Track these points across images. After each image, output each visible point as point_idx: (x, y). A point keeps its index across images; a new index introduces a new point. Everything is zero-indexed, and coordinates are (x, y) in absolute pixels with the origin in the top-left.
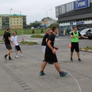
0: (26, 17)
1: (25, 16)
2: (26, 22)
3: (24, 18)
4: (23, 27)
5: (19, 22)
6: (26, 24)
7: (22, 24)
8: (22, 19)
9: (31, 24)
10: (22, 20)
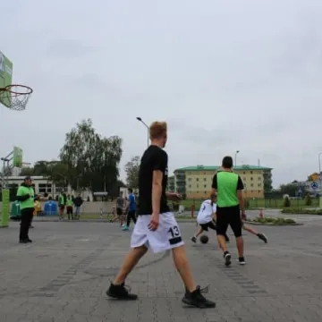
0: (272, 171)
1: (269, 170)
2: (270, 182)
3: (267, 173)
4: (265, 194)
5: (256, 182)
6: (271, 187)
7: (262, 188)
8: (261, 176)
9: (282, 187)
10: (262, 179)
